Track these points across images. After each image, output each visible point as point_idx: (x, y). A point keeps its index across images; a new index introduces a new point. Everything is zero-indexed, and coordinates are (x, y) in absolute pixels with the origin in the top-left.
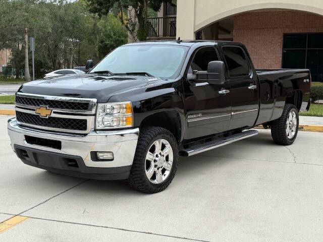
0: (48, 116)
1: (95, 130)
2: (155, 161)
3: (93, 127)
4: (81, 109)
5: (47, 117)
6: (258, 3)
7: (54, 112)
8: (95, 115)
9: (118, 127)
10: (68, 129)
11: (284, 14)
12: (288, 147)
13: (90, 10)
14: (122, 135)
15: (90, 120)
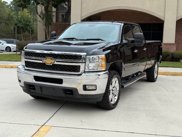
0: (52, 63)
1: (85, 72)
2: (113, 90)
3: (84, 70)
4: (76, 59)
5: (51, 65)
6: (116, 6)
7: (57, 61)
8: (85, 63)
9: (97, 70)
10: (67, 71)
11: (127, 13)
12: (155, 82)
13: (18, 5)
14: (99, 75)
15: (82, 66)
